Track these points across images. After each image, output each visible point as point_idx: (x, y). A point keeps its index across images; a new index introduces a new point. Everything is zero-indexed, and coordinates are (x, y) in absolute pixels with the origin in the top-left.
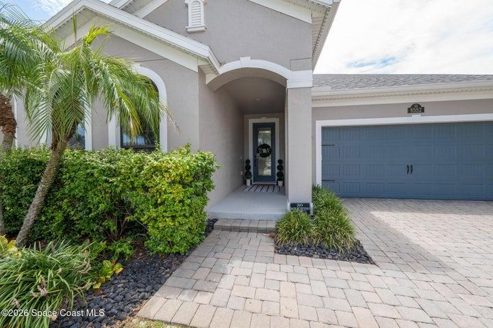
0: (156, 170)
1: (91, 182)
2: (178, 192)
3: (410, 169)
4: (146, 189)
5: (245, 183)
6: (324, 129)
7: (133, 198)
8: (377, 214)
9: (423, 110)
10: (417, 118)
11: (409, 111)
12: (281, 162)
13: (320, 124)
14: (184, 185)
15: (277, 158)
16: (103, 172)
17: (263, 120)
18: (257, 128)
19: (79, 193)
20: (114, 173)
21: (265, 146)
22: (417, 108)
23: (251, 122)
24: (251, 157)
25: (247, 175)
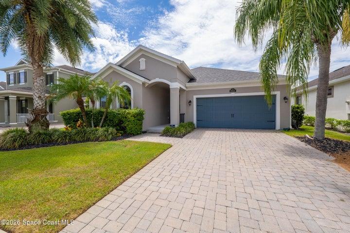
0: (128, 113)
1: (114, 116)
2: (133, 118)
4: (126, 118)
7: (124, 120)
9: (235, 91)
10: (233, 94)
11: (230, 91)
13: (195, 97)
14: (135, 117)
16: (117, 114)
19: (111, 119)
20: (119, 114)
22: (233, 90)
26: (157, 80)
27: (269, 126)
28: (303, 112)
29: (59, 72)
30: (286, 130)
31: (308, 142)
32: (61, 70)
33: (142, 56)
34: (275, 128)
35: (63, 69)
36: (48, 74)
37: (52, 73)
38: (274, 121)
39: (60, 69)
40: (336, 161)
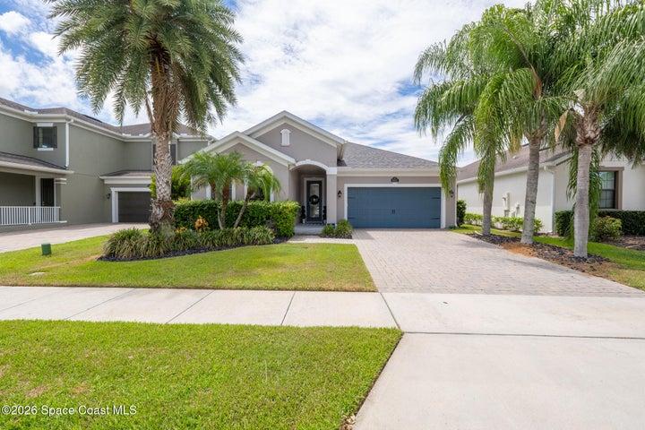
3: (394, 211)
5: (301, 222)
6: (348, 188)
8: (369, 232)
9: (398, 181)
10: (395, 185)
11: (391, 181)
12: (325, 207)
13: (346, 186)
15: (323, 205)
17: (314, 179)
18: (309, 183)
21: (315, 197)
22: (395, 179)
23: (306, 180)
24: (305, 206)
25: (303, 216)
26: (308, 162)
27: (433, 224)
28: (465, 208)
29: (70, 125)
30: (451, 228)
31: (478, 237)
32: (75, 122)
33: (286, 126)
34: (439, 227)
35: (79, 120)
36: (39, 125)
37: (51, 125)
38: (439, 218)
39: (73, 119)
40: (505, 248)
